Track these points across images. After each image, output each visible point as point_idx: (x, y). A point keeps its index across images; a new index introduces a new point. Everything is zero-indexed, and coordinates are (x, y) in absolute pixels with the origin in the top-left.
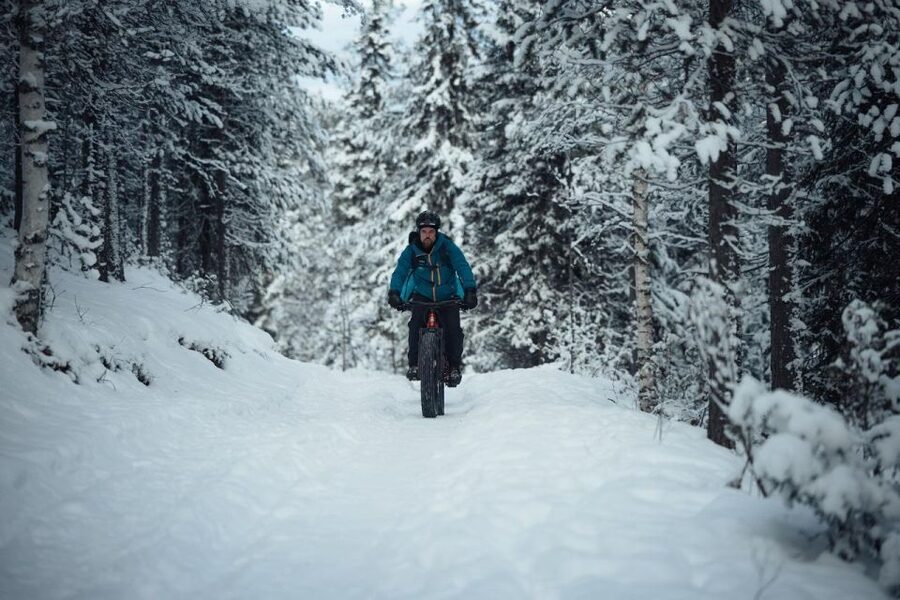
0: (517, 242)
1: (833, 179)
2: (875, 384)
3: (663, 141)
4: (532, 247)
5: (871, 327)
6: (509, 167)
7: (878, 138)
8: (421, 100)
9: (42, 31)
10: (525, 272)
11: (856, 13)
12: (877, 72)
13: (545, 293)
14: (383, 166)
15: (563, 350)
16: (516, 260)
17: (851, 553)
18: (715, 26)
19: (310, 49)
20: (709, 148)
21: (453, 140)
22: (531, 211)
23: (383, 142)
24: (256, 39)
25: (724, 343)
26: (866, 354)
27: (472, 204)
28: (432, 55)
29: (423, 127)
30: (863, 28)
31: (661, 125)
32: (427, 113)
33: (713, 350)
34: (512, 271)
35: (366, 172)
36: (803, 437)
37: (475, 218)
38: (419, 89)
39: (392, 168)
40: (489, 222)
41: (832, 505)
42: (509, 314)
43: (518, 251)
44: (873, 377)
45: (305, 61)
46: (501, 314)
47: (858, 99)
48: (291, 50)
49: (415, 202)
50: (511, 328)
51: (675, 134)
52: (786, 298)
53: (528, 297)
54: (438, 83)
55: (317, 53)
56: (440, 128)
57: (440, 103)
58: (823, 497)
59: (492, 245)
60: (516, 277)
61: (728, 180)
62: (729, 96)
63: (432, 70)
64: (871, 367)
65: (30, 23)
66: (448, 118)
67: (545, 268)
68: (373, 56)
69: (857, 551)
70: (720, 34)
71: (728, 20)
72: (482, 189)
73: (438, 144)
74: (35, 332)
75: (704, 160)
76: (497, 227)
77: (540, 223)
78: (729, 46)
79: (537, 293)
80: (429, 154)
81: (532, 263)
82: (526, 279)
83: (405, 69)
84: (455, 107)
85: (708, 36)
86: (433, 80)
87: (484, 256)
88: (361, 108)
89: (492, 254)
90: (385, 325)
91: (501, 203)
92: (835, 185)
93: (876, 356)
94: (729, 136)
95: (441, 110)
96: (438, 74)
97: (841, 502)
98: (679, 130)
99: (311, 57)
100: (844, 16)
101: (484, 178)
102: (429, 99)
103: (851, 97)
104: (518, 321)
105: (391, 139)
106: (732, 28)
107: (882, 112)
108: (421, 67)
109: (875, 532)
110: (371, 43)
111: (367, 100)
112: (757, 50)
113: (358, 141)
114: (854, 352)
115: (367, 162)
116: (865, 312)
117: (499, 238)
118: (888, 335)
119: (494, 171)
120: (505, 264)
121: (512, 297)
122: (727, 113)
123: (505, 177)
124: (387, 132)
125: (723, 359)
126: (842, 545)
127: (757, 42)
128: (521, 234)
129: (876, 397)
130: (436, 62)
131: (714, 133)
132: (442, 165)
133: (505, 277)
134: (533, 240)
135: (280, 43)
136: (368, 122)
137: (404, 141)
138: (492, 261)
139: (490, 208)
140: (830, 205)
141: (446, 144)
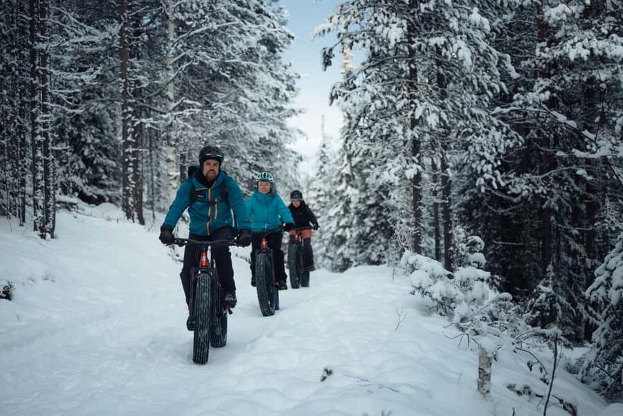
0: (372, 221)
1: (471, 190)
2: (464, 256)
3: (393, 171)
4: (378, 223)
5: (463, 235)
6: (369, 194)
7: (479, 172)
8: (340, 172)
9: (174, 140)
10: (376, 232)
11: (463, 124)
12: (478, 148)
13: (383, 240)
14: (328, 197)
15: (387, 260)
16: (372, 228)
17: (443, 313)
18: (412, 129)
19: (293, 152)
20: (410, 173)
21: (352, 186)
22: (377, 210)
23: (327, 188)
24: (273, 149)
25: (407, 241)
26: (460, 245)
27: (356, 208)
28: (343, 155)
29: (341, 181)
30: (465, 130)
31: (393, 166)
32: (342, 176)
33: (403, 244)
34: (371, 232)
35: (321, 199)
36: (426, 272)
37: (357, 213)
38: (339, 168)
39: (331, 197)
40: (362, 214)
41: (436, 295)
42: (370, 248)
43: (372, 225)
44: (463, 253)
45: (291, 156)
46: (367, 248)
47: (471, 158)
48: (286, 153)
49: (338, 209)
50: (370, 254)
51: (397, 169)
52: (450, 232)
53: (377, 242)
54: (346, 165)
55: (295, 153)
56: (347, 182)
57: (347, 172)
58: (433, 293)
59: (363, 223)
60: (372, 234)
61: (419, 186)
62: (418, 155)
63: (343, 161)
64: (462, 249)
65: (170, 137)
66: (349, 178)
67: (383, 231)
68: (323, 157)
69: (446, 312)
70: (413, 132)
71: (416, 127)
72: (360, 202)
73: (346, 187)
74: (174, 249)
75: (408, 178)
76: (365, 216)
77: (380, 215)
78: (417, 137)
79: (380, 240)
80: (343, 191)
81: (378, 229)
82: (376, 235)
83: (334, 161)
84: (352, 173)
85: (409, 133)
86: (344, 165)
87: (360, 227)
88: (320, 176)
89: (363, 226)
90: (328, 254)
91: (366, 207)
92: (472, 193)
93: (464, 246)
94: (418, 169)
95: (347, 175)
96: (346, 162)
97: (439, 294)
98: (399, 167)
99: (293, 155)
100: (459, 125)
101: (360, 199)
102: (343, 171)
103: (469, 158)
104: (373, 251)
105: (330, 187)
106: (418, 130)
107: (480, 163)
108: (340, 159)
109: (452, 305)
110: (323, 152)
111: (321, 173)
112: (427, 137)
113: (318, 188)
114: (456, 245)
115: (322, 195)
116: (461, 230)
117: (366, 220)
118: (469, 238)
119: (363, 196)
120: (368, 230)
121: (371, 242)
122: (417, 161)
123: (368, 198)
124: (328, 184)
125: (407, 247)
126: (441, 310)
127: (427, 135)
128: (374, 218)
129: (465, 260)
130: (345, 158)
131: (412, 168)
132: (348, 195)
133: (368, 234)
134: (378, 220)
135: (282, 150)
136: (321, 180)
137: (334, 187)
138: (363, 229)
139: (363, 209)
140: (471, 200)
141: (349, 188)
